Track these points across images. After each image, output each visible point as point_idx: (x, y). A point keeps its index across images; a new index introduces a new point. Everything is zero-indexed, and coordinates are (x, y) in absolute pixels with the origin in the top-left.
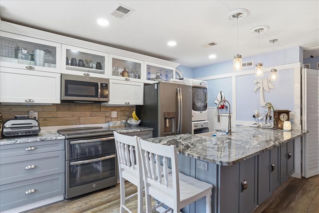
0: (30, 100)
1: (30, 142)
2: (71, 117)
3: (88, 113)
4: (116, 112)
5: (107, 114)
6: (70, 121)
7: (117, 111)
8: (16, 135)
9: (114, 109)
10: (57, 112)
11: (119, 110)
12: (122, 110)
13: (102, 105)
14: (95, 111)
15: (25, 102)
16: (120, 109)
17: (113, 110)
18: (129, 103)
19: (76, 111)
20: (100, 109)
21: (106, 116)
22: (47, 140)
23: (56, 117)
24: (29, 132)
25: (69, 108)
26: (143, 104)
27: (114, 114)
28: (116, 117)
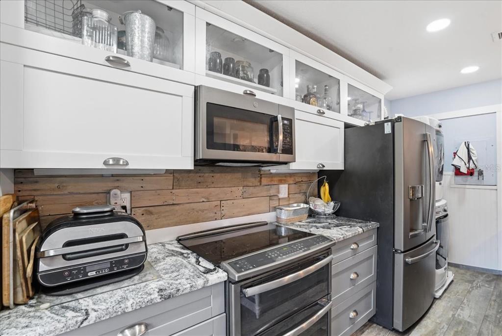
0: (117, 160)
1: (130, 309)
2: (203, 202)
3: (238, 191)
4: (286, 186)
5: (273, 192)
6: (203, 211)
7: (289, 184)
8: (81, 278)
9: (284, 178)
10: (174, 191)
11: (291, 181)
12: (297, 180)
13: (264, 171)
14: (251, 184)
15: (104, 167)
16: (293, 179)
17: (281, 182)
18: (324, 166)
19: (213, 186)
20: (260, 181)
21: (270, 196)
22: (180, 293)
23: (173, 204)
24: (120, 262)
25: (200, 180)
26: (343, 169)
27: (284, 190)
28: (287, 196)
